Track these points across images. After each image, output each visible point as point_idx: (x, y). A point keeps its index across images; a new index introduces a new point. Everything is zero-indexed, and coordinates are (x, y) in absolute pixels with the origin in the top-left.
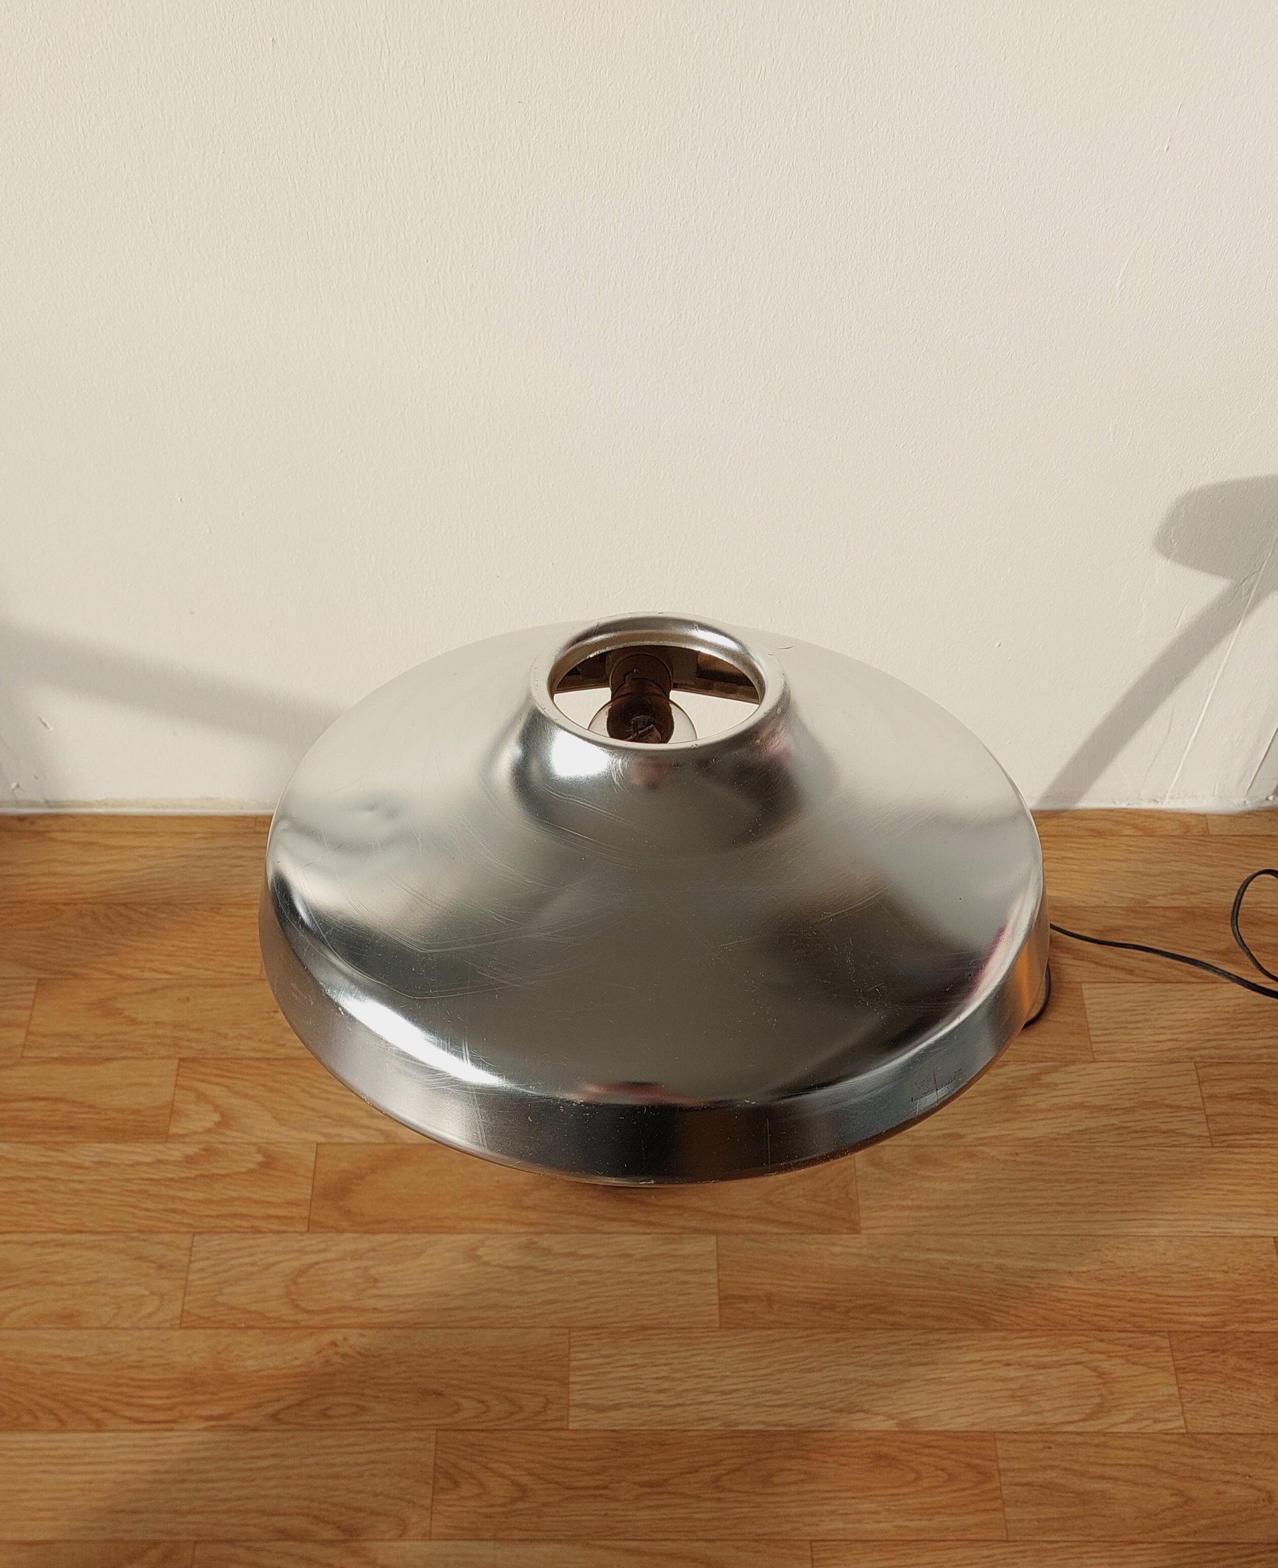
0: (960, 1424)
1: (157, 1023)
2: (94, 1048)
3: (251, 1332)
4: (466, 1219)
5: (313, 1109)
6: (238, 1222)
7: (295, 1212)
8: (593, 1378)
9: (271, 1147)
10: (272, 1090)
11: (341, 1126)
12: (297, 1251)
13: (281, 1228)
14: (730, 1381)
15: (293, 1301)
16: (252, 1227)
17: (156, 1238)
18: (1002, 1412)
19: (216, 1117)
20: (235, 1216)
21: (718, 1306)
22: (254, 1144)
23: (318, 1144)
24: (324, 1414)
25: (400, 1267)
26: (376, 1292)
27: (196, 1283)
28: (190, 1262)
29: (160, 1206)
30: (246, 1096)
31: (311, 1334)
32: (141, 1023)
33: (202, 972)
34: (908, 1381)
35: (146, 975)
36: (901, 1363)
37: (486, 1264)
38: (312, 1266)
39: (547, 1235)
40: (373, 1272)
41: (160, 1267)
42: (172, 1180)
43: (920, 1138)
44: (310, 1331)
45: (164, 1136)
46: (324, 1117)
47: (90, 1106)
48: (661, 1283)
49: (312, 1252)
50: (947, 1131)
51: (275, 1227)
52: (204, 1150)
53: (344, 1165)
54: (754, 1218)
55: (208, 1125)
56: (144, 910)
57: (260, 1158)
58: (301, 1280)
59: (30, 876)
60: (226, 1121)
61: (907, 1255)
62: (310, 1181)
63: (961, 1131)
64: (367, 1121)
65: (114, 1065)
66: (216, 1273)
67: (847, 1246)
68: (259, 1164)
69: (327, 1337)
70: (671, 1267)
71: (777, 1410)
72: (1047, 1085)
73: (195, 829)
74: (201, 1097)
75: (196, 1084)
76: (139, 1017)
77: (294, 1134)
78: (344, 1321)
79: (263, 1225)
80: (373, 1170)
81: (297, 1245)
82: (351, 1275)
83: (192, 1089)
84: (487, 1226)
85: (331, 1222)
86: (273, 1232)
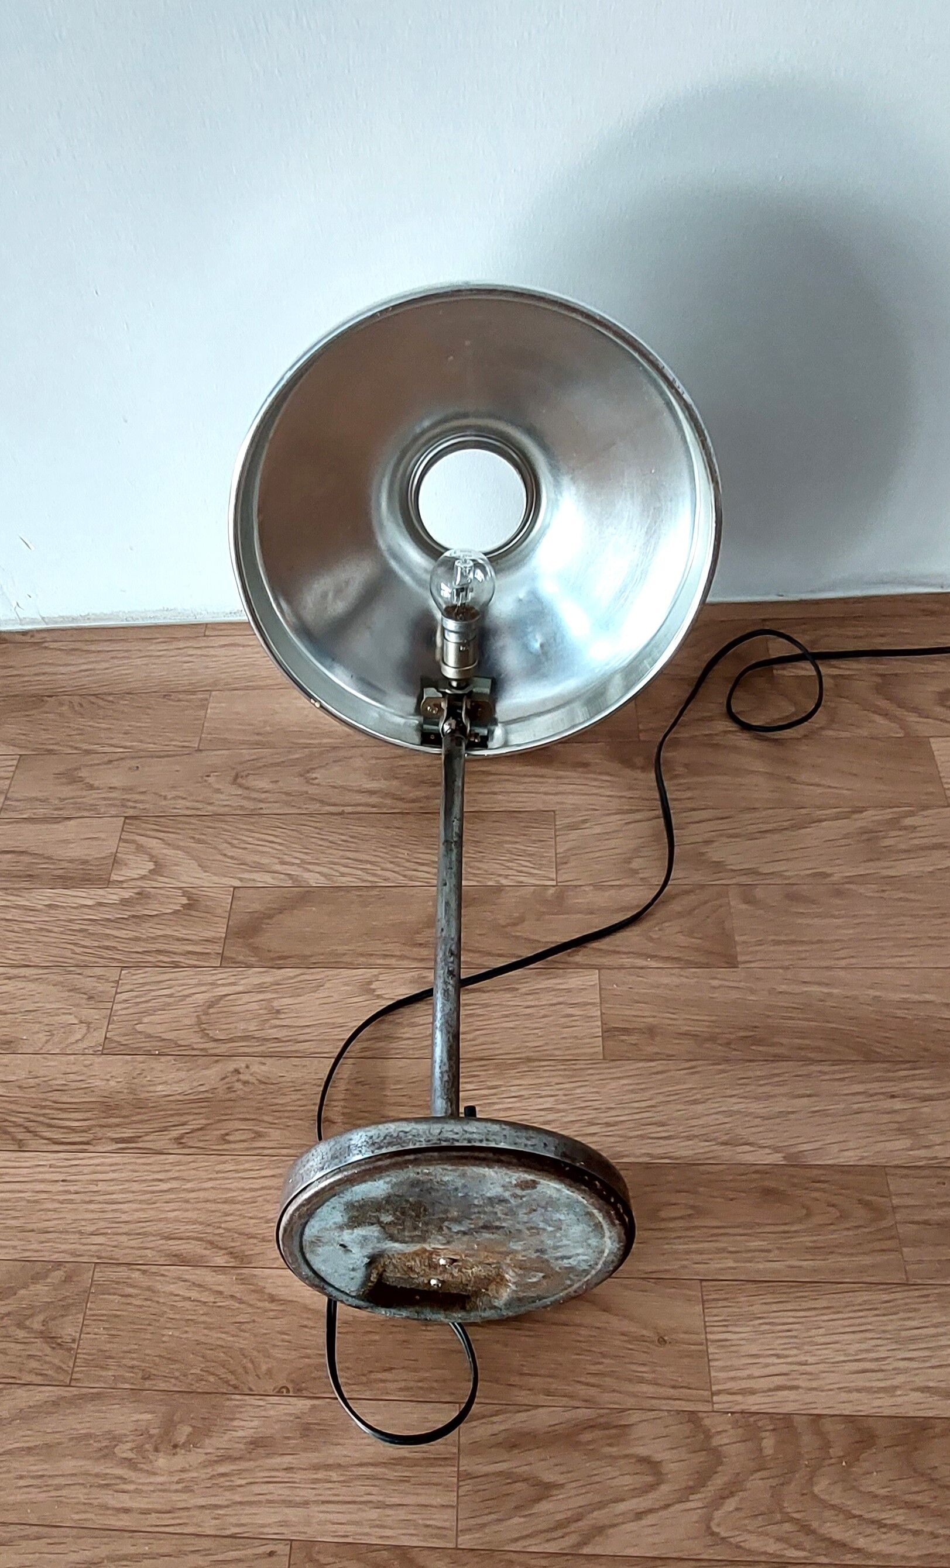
0: (849, 1158)
1: (111, 788)
2: (56, 809)
3: (163, 1059)
4: (362, 955)
5: (232, 858)
6: (161, 958)
7: (210, 948)
9: (193, 891)
10: (199, 841)
11: (256, 872)
12: (211, 984)
13: (198, 963)
14: (614, 1113)
15: (203, 1030)
16: (173, 962)
17: (88, 972)
18: (890, 1146)
19: (151, 866)
20: (159, 952)
21: (600, 1039)
22: (181, 888)
23: (235, 888)
24: (224, 1139)
25: (300, 999)
26: (277, 1022)
27: (120, 1012)
28: (117, 993)
29: (96, 944)
30: (178, 848)
31: (217, 1061)
33: (152, 746)
34: (793, 1112)
35: (106, 749)
36: (784, 1095)
37: (380, 997)
38: (221, 998)
40: (275, 1004)
41: (90, 998)
42: (108, 920)
43: (789, 878)
44: (216, 1058)
45: (108, 883)
46: (241, 864)
47: (49, 858)
48: (545, 1016)
49: (223, 985)
50: (817, 870)
51: (192, 962)
52: (138, 894)
53: (256, 906)
55: (143, 872)
56: (111, 698)
57: (185, 901)
58: (211, 1011)
59: (24, 676)
60: (159, 868)
61: (783, 988)
62: (226, 920)
63: (828, 870)
64: (278, 867)
65: (72, 822)
66: (138, 1003)
67: (725, 980)
68: (183, 906)
69: (231, 1065)
70: (556, 1000)
71: (662, 1142)
72: (905, 828)
73: (158, 636)
74: (140, 848)
75: (137, 838)
76: (96, 783)
77: (216, 879)
78: (247, 1050)
79: (182, 960)
80: (281, 911)
81: (210, 979)
82: (254, 1006)
83: (133, 842)
84: (381, 961)
85: (241, 958)
86: (191, 966)
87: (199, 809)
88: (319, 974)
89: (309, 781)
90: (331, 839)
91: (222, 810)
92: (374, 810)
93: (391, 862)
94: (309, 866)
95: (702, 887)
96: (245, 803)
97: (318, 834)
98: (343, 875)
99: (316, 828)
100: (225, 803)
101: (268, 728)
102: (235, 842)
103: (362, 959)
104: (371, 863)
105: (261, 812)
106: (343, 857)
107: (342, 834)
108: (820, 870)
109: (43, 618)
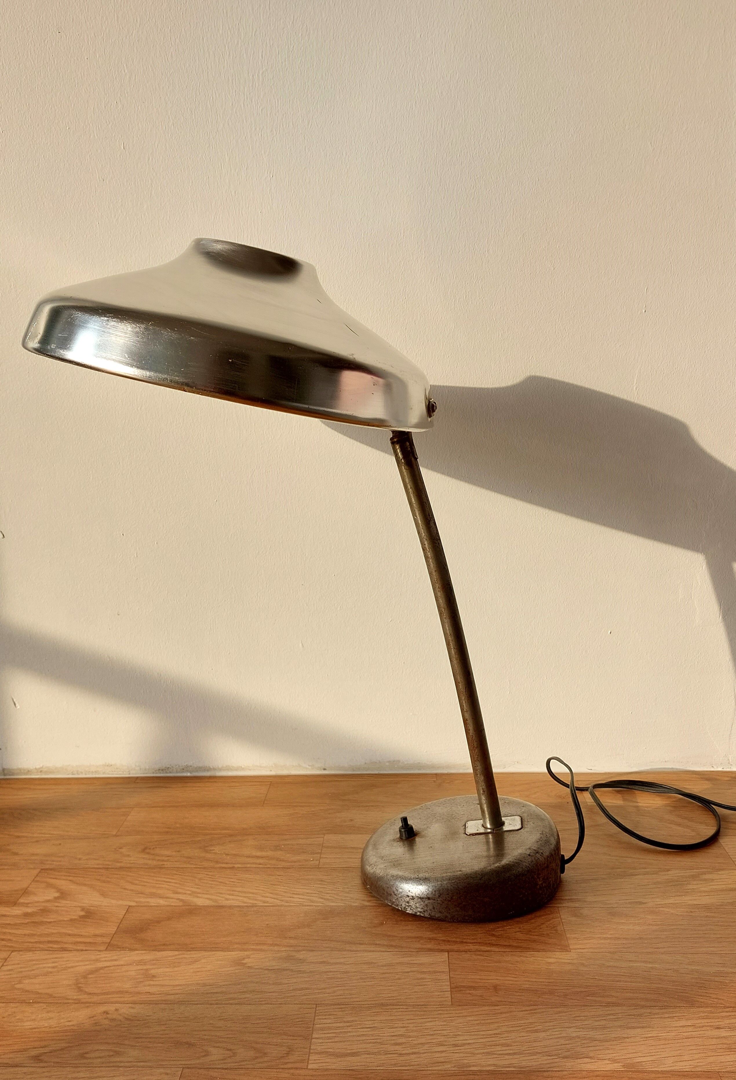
0: (684, 1066)
1: (33, 854)
3: (36, 1005)
4: (237, 943)
5: (132, 890)
6: (51, 945)
7: (99, 940)
8: (334, 1035)
9: (92, 908)
10: (104, 882)
11: (151, 898)
12: (93, 961)
13: (84, 948)
14: (461, 1038)
15: (79, 988)
16: (62, 948)
18: (723, 1059)
19: (56, 895)
20: (49, 942)
21: (450, 992)
22: (80, 907)
23: (129, 906)
24: (83, 1056)
25: (176, 969)
26: (152, 983)
30: (83, 884)
31: (88, 1007)
32: (21, 855)
33: (75, 833)
34: (628, 1038)
35: (35, 835)
36: (620, 1027)
37: (250, 967)
38: (102, 968)
39: (304, 952)
40: (153, 972)
42: (7, 924)
44: (88, 1005)
45: (15, 904)
46: (140, 894)
48: (399, 979)
49: (106, 961)
50: (631, 900)
51: (79, 948)
52: (41, 910)
53: (147, 917)
55: (49, 898)
56: (46, 811)
57: (82, 913)
58: (90, 976)
60: (63, 896)
61: (611, 964)
62: (117, 924)
63: (644, 901)
64: (172, 895)
66: (21, 972)
67: (559, 959)
68: (80, 916)
69: (102, 1008)
70: (409, 970)
71: (507, 1057)
74: (49, 885)
75: (49, 880)
76: (21, 852)
77: (114, 902)
78: (119, 999)
79: (70, 947)
80: (169, 919)
81: (93, 957)
82: (133, 973)
83: (46, 882)
84: (254, 947)
85: (126, 945)
86: (78, 950)
87: (108, 865)
88: (196, 954)
89: (207, 852)
91: (130, 865)
92: (261, 866)
94: (198, 895)
96: (150, 862)
97: (211, 878)
98: (227, 899)
99: (208, 875)
100: (132, 862)
101: (178, 825)
102: (136, 882)
103: (236, 946)
105: (163, 866)
106: (228, 890)
107: (231, 878)
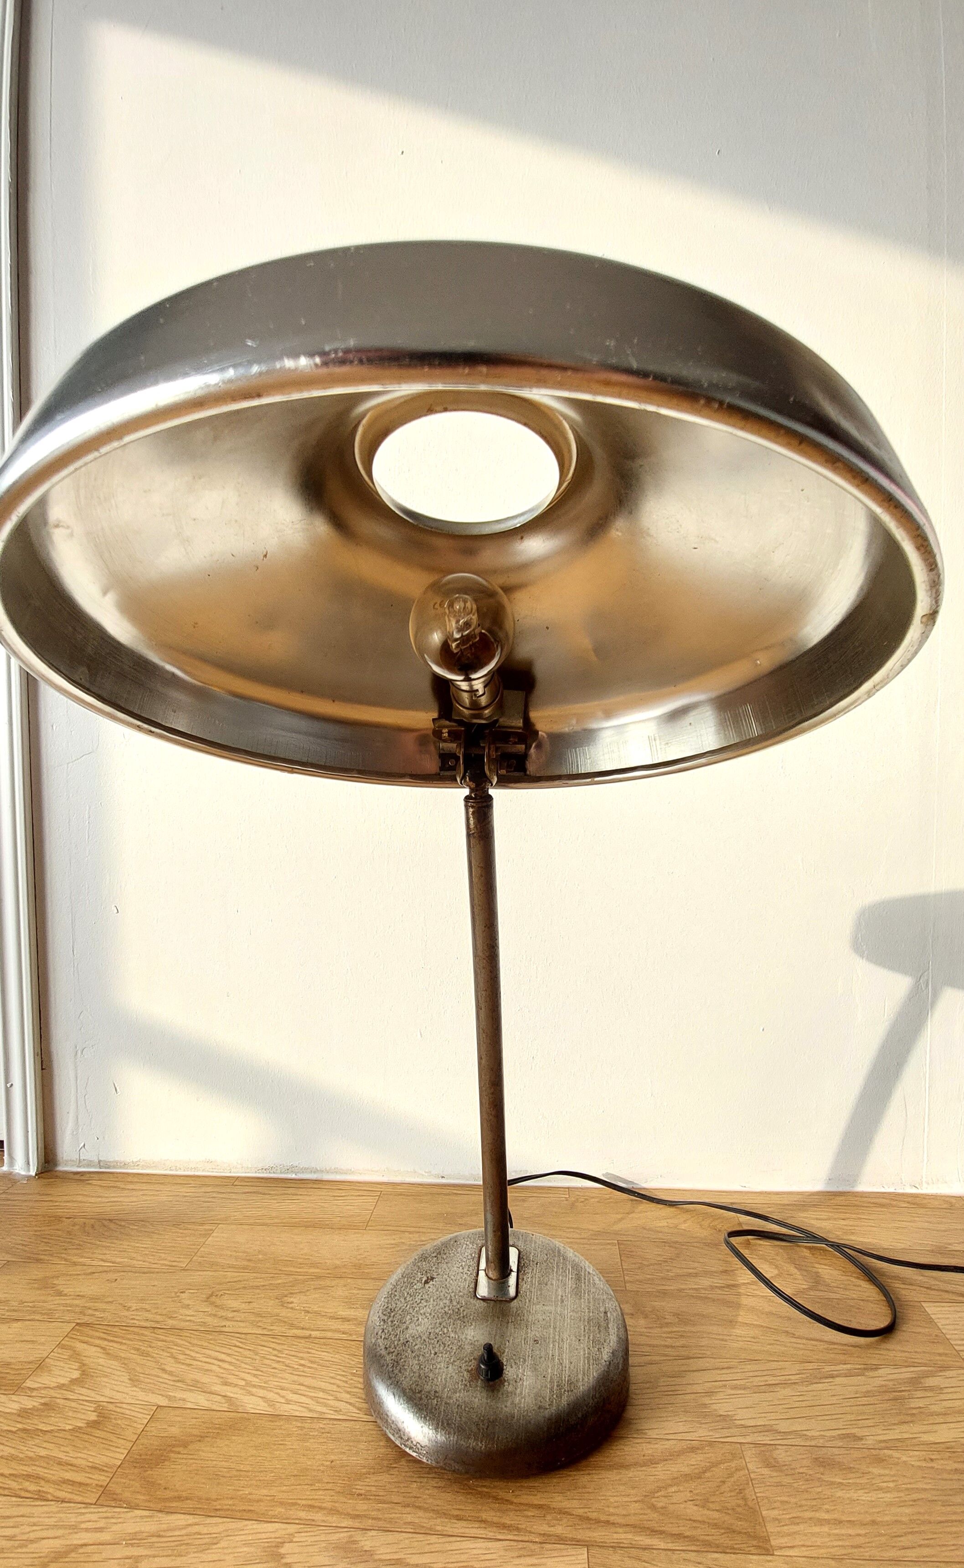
1: (78, 1296)
2: (11, 1311)
4: (281, 1504)
5: (170, 1373)
6: (26, 1484)
7: (94, 1478)
9: (109, 1406)
10: (142, 1354)
11: (191, 1391)
12: (69, 1527)
13: (68, 1497)
16: (39, 1492)
20: (27, 1477)
22: (96, 1402)
23: (159, 1406)
30: (117, 1358)
32: (66, 1295)
35: (94, 1263)
38: (75, 1548)
43: (813, 1438)
45: (17, 1388)
46: (178, 1381)
49: (87, 1530)
50: (844, 1432)
51: (62, 1494)
52: (45, 1404)
53: (175, 1431)
54: (634, 1526)
55: (63, 1381)
56: (123, 1223)
57: (93, 1417)
60: (85, 1376)
62: (129, 1445)
63: (856, 1432)
64: (218, 1388)
65: (18, 1325)
68: (88, 1423)
72: (931, 1389)
74: (76, 1356)
75: (78, 1344)
76: (66, 1291)
77: (141, 1395)
79: (51, 1490)
80: (201, 1438)
81: (73, 1519)
83: (72, 1348)
84: (302, 1515)
85: (127, 1495)
86: (58, 1500)
87: (157, 1322)
88: (217, 1526)
89: (283, 1305)
90: (288, 1362)
91: (183, 1325)
93: (348, 1393)
94: (254, 1390)
95: (711, 1444)
96: (209, 1320)
97: (275, 1356)
98: (288, 1402)
99: (274, 1349)
100: (188, 1318)
101: (260, 1256)
102: (181, 1357)
103: (278, 1510)
104: (324, 1391)
105: (224, 1329)
106: (294, 1383)
107: (302, 1358)
108: (848, 1431)
109: (99, 1162)
